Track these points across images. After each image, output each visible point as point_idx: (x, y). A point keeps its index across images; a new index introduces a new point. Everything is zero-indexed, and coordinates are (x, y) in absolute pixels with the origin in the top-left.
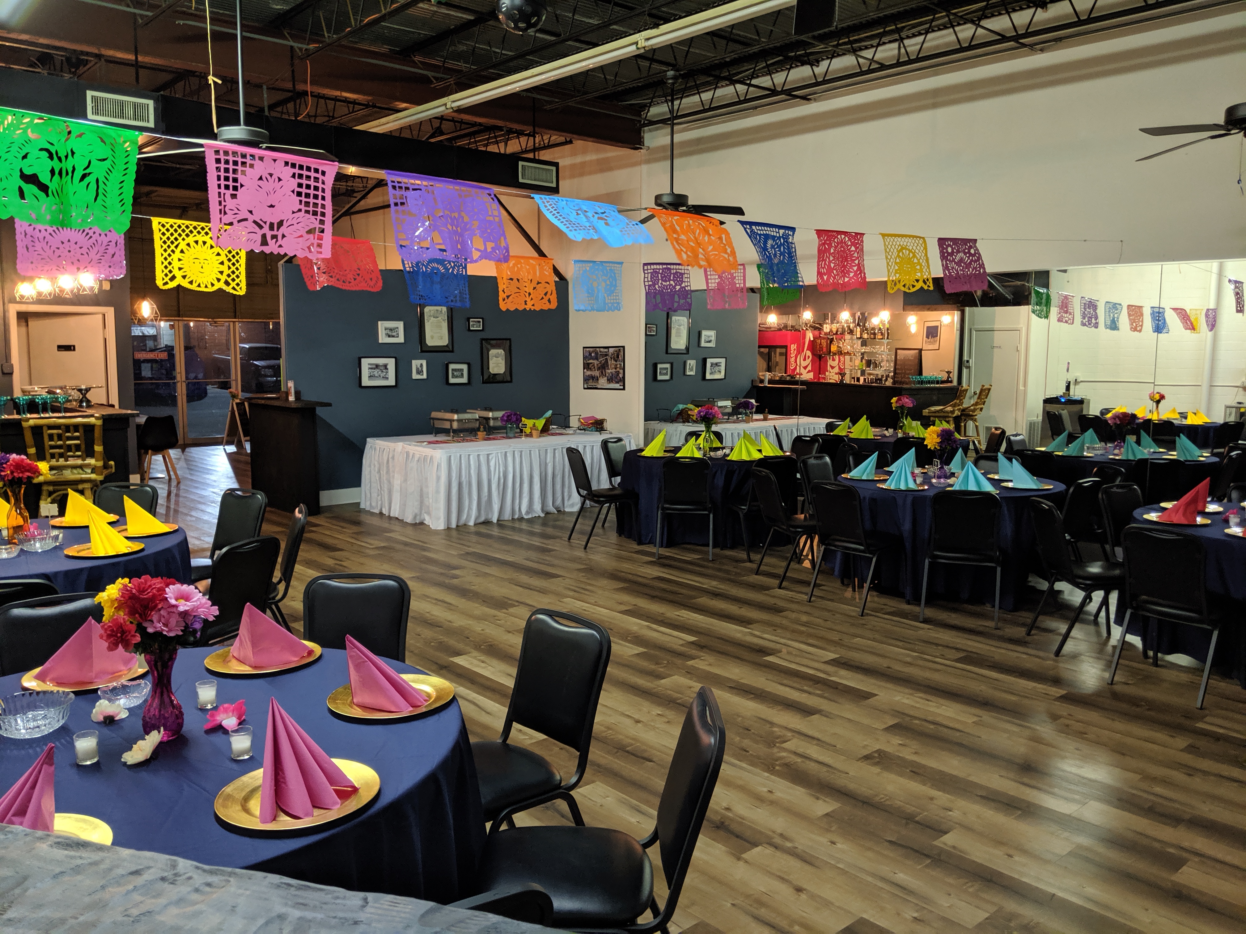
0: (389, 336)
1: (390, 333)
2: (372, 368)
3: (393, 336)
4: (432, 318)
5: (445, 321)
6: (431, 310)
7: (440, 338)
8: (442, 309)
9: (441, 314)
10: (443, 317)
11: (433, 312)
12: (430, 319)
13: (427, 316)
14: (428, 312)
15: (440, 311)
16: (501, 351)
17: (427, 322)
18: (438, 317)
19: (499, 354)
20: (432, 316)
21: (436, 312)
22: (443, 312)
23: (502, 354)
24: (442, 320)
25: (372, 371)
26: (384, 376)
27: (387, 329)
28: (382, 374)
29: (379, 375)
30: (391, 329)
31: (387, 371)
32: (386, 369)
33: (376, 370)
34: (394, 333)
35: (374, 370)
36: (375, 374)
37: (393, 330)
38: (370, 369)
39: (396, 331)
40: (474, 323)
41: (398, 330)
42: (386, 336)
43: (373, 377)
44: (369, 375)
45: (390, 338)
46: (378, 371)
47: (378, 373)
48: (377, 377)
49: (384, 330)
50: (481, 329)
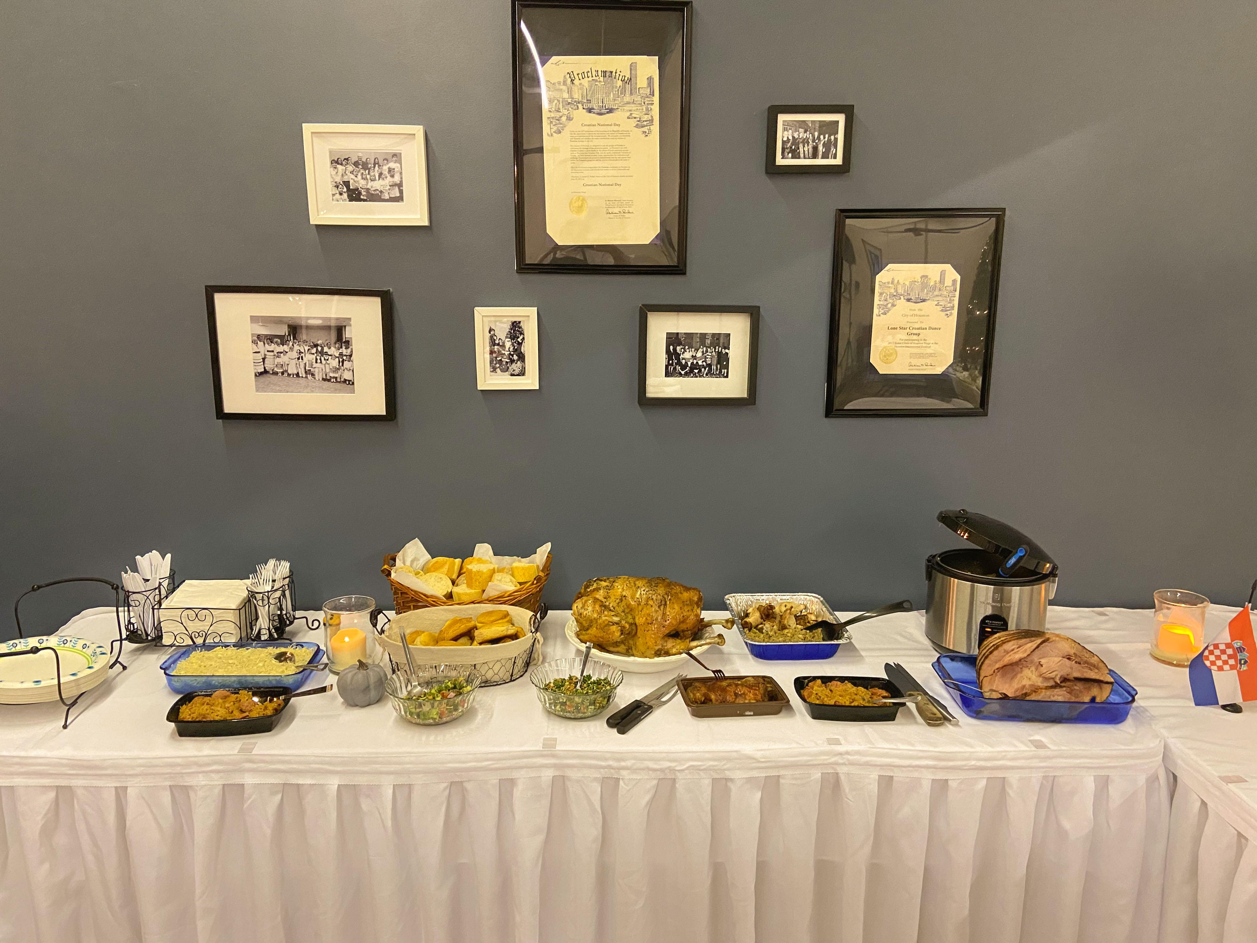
1: (358, 182)
2: (270, 339)
5: (645, 129)
6: (578, 74)
7: (616, 210)
8: (633, 67)
9: (631, 94)
10: (639, 108)
11: (585, 82)
12: (569, 119)
13: (556, 101)
14: (559, 83)
15: (626, 79)
16: (943, 273)
17: (553, 130)
18: (611, 111)
19: (932, 283)
20: (580, 105)
21: (600, 82)
22: (642, 82)
23: (948, 282)
24: (633, 122)
25: (273, 351)
26: (328, 370)
27: (347, 159)
28: (321, 362)
29: (307, 368)
30: (364, 160)
31: (344, 350)
32: (337, 345)
33: (293, 345)
34: (381, 180)
35: (281, 348)
36: (288, 365)
37: (374, 167)
38: (257, 343)
39: (385, 168)
40: (801, 134)
41: (398, 165)
42: (345, 196)
43: (276, 373)
44: (257, 368)
45: (362, 203)
46: (303, 351)
47: (302, 359)
48: (300, 379)
49: (332, 163)
50: (839, 161)
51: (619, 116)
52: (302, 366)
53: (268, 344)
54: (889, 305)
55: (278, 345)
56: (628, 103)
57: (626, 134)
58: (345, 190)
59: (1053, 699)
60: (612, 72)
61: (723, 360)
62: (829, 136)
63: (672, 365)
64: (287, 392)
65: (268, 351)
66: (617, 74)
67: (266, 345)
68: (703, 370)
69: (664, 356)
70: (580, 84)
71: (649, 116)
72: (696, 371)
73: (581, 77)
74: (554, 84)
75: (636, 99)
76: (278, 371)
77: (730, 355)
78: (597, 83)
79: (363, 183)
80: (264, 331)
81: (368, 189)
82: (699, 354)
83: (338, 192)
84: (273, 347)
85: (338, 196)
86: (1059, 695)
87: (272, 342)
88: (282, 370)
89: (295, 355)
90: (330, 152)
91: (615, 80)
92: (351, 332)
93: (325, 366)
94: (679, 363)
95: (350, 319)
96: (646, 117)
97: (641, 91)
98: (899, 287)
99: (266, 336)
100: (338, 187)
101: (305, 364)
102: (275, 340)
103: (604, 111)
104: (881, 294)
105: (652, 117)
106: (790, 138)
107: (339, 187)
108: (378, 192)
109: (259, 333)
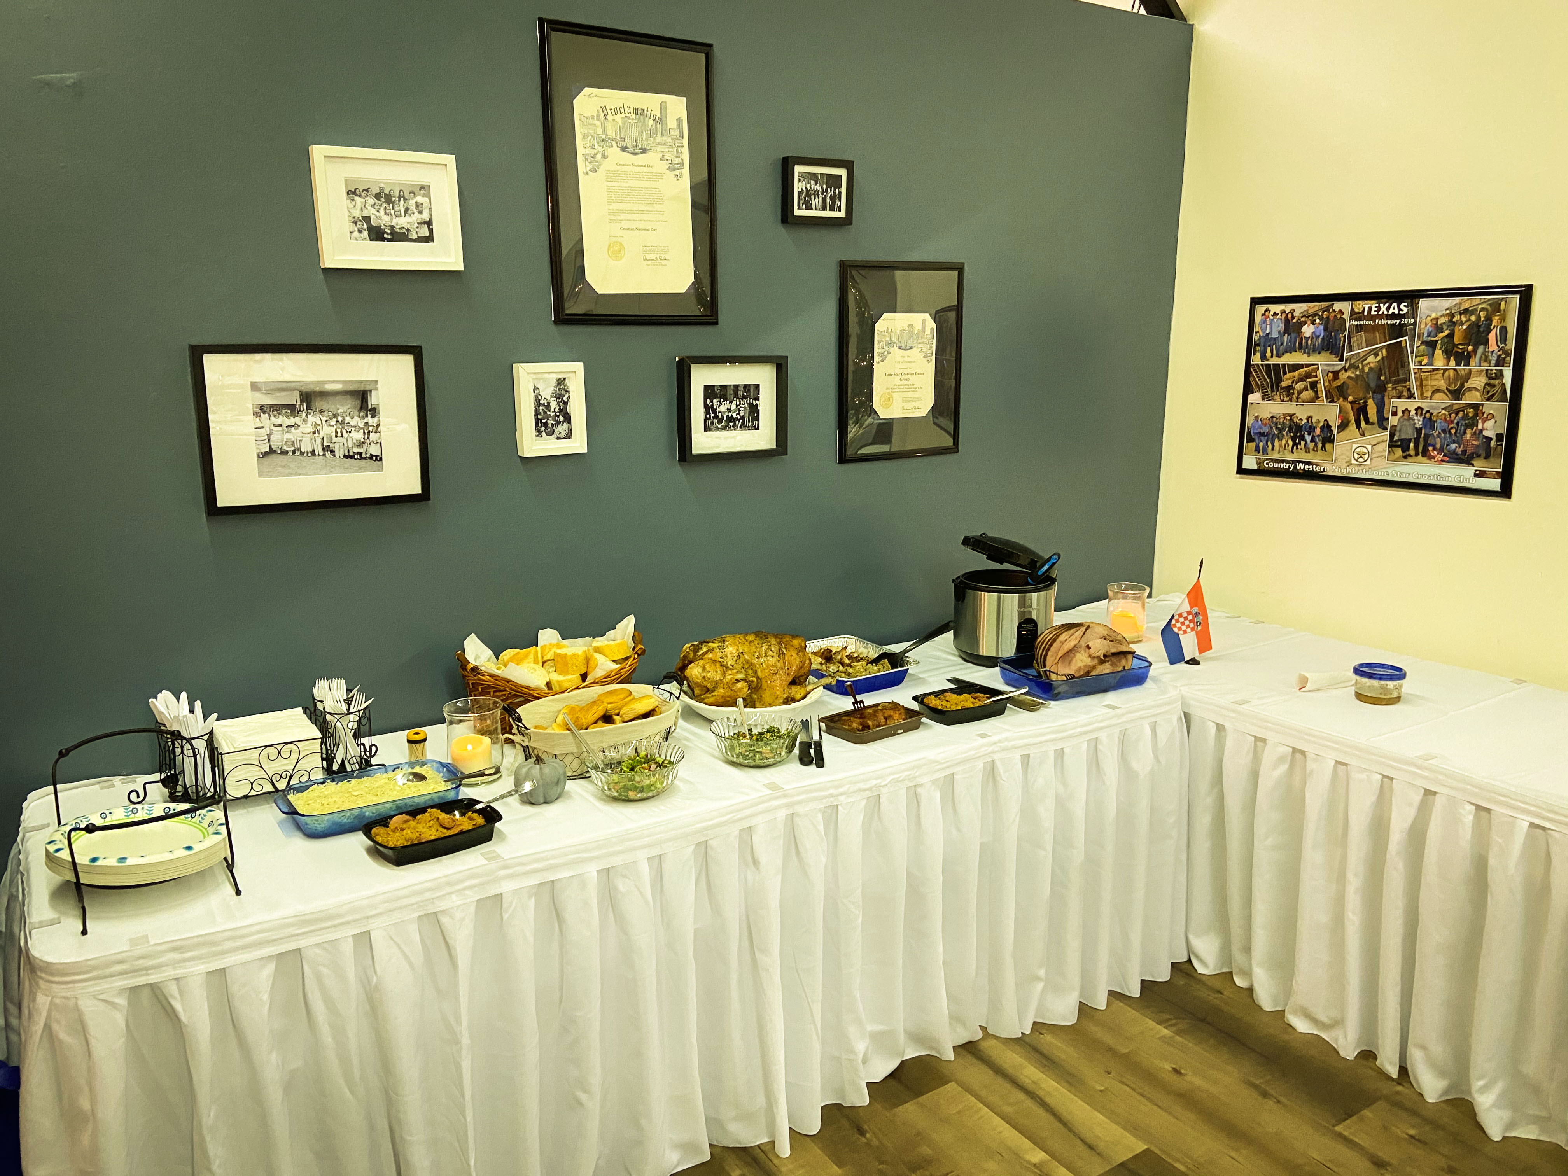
0: (377, 234)
1: (381, 219)
2: (277, 409)
3: (399, 236)
4: (614, 152)
5: (677, 172)
6: (611, 109)
7: (653, 257)
8: (663, 107)
9: (662, 135)
10: (670, 150)
11: (618, 117)
12: (604, 157)
13: (590, 137)
14: (593, 117)
15: (657, 118)
16: (924, 322)
17: (588, 168)
18: (644, 151)
19: (916, 332)
20: (614, 143)
21: (633, 119)
22: (672, 124)
23: (928, 331)
24: (665, 165)
25: (281, 425)
26: (350, 446)
27: (367, 190)
28: (342, 436)
29: (325, 444)
30: (387, 192)
31: (369, 420)
32: (362, 414)
33: (307, 416)
34: (407, 217)
35: (291, 421)
36: (301, 441)
37: (399, 201)
38: (260, 416)
39: (412, 203)
40: (812, 186)
41: (427, 199)
42: (366, 234)
43: (285, 453)
44: (260, 447)
45: (386, 242)
46: (319, 422)
47: (319, 433)
48: (317, 457)
49: (348, 194)
50: (842, 214)
51: (652, 157)
52: (319, 441)
53: (275, 416)
54: (886, 353)
55: (287, 417)
56: (660, 144)
57: (660, 176)
58: (365, 226)
59: (1104, 672)
60: (643, 110)
61: (754, 411)
62: (835, 190)
63: (709, 419)
64: (300, 475)
65: (275, 425)
66: (649, 113)
67: (272, 418)
68: (737, 422)
69: (703, 410)
70: (614, 120)
71: (680, 159)
72: (731, 424)
73: (614, 113)
74: (587, 118)
75: (667, 141)
76: (288, 449)
77: (761, 407)
78: (630, 121)
79: (387, 220)
80: (268, 401)
81: (392, 227)
82: (733, 407)
83: (356, 229)
84: (280, 420)
85: (356, 234)
86: (1106, 668)
87: (279, 414)
88: (293, 448)
89: (308, 428)
90: (346, 181)
91: (647, 119)
92: (378, 398)
93: (347, 440)
94: (716, 417)
95: (376, 382)
96: (677, 160)
97: (672, 132)
98: (893, 335)
99: (272, 406)
100: (356, 223)
101: (323, 438)
102: (284, 411)
103: (637, 151)
104: (879, 342)
105: (682, 160)
106: (804, 189)
107: (359, 223)
108: (404, 230)
109: (262, 403)
